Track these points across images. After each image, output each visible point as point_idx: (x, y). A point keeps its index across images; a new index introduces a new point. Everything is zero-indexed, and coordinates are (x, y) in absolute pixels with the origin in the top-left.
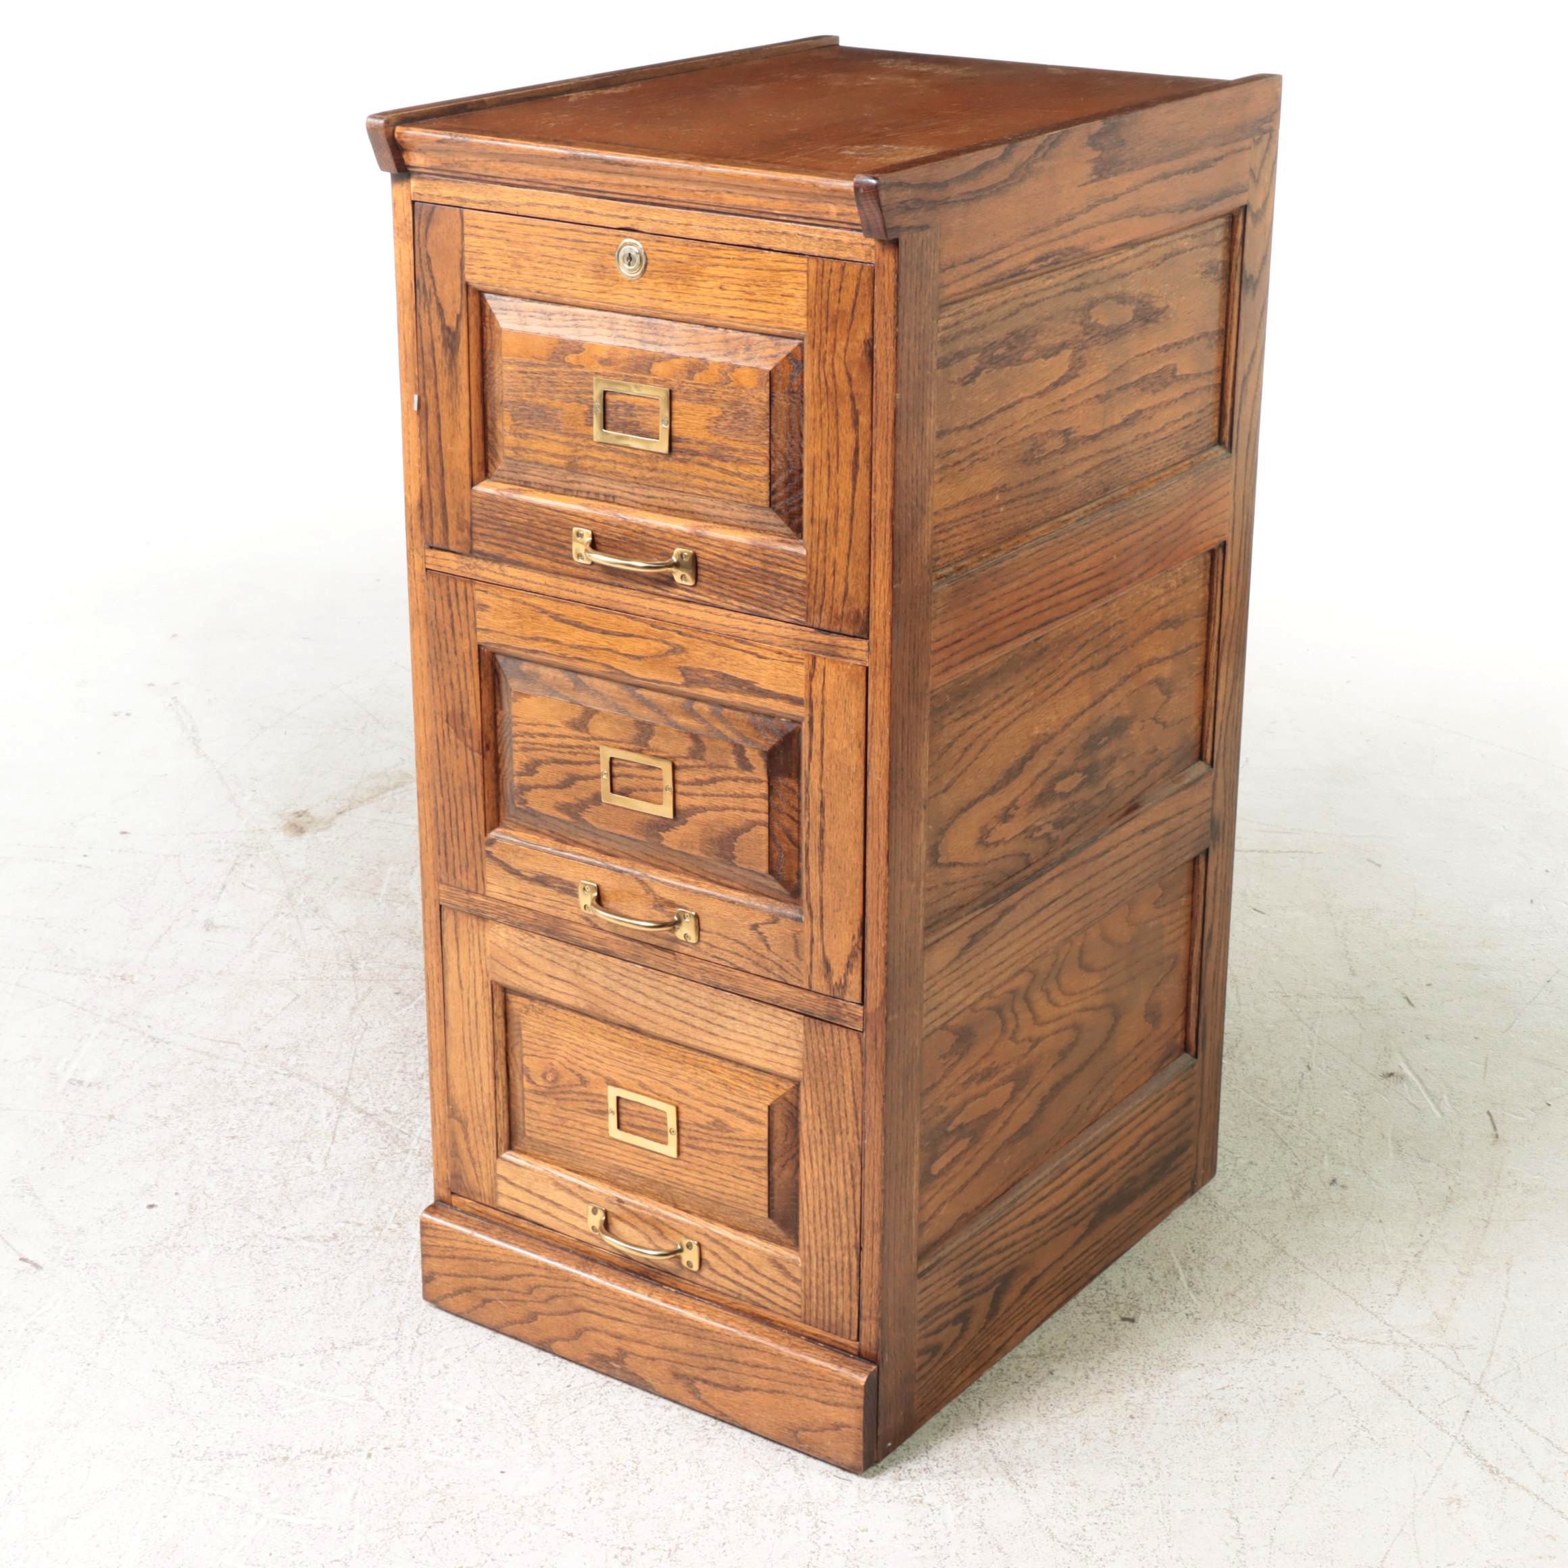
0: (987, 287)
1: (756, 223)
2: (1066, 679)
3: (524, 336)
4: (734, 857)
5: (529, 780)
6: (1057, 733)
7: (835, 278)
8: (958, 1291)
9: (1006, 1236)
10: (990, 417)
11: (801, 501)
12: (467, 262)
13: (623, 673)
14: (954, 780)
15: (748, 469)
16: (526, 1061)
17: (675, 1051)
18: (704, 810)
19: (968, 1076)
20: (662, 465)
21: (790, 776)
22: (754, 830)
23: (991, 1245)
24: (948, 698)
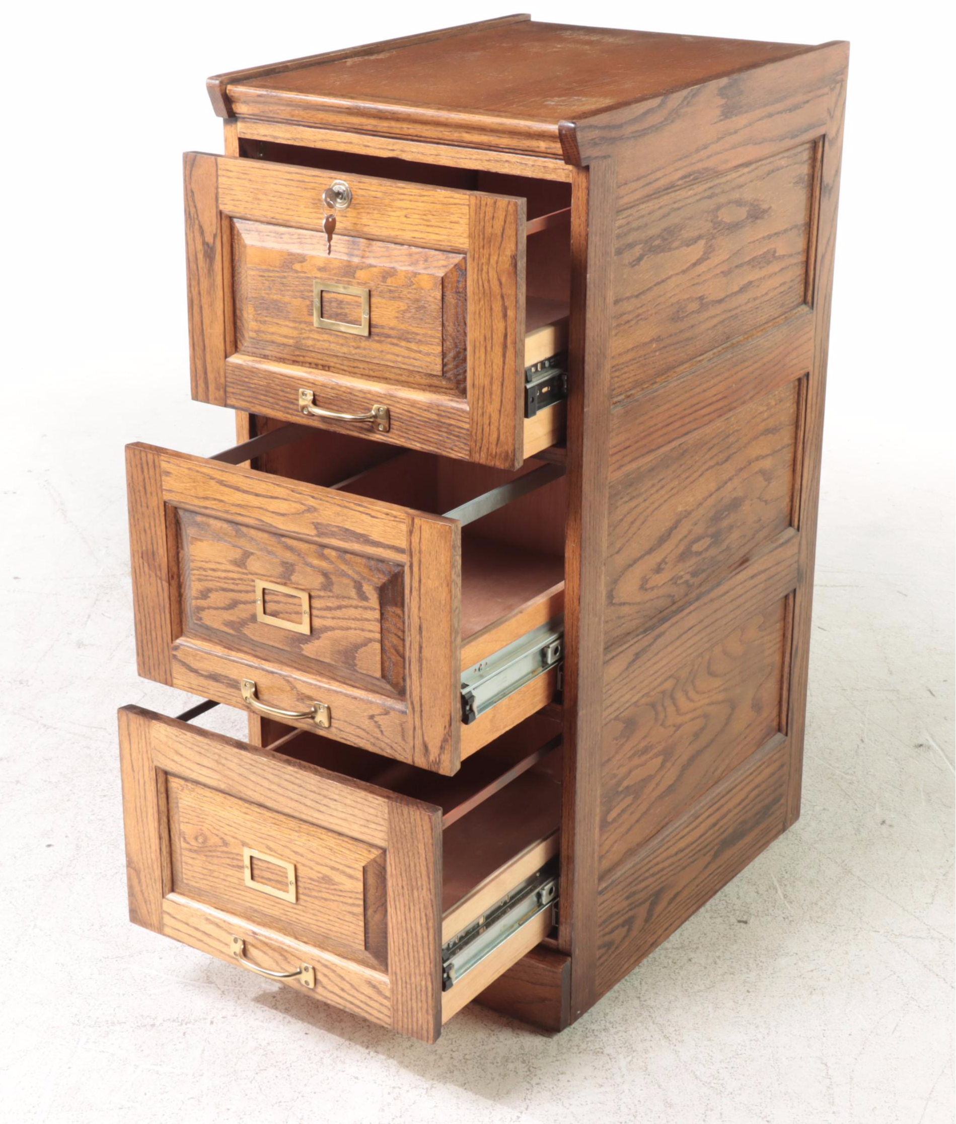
0: (648, 198)
1: (487, 154)
2: (700, 472)
3: (263, 250)
4: (356, 665)
5: (203, 603)
6: (693, 510)
7: (490, 210)
8: (625, 904)
9: (657, 864)
10: (649, 289)
11: (465, 371)
12: (220, 195)
13: (271, 525)
14: (624, 545)
15: (426, 348)
16: (183, 827)
17: (293, 824)
18: (333, 629)
19: (632, 752)
20: (364, 344)
21: (396, 605)
22: (370, 645)
23: (647, 870)
24: (620, 487)
